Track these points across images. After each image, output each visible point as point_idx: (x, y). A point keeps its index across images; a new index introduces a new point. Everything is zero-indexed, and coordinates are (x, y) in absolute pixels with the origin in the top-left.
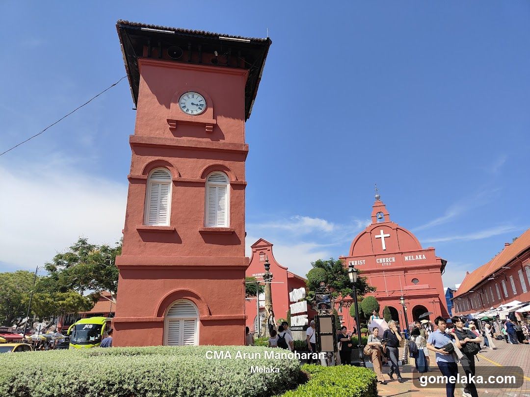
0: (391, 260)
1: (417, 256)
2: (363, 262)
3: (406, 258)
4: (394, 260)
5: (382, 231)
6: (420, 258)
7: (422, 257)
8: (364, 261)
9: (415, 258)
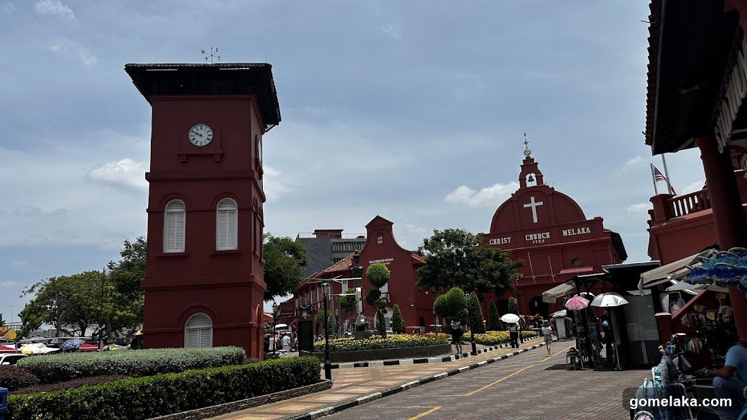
0: (545, 236)
1: (579, 229)
2: (508, 240)
3: (565, 233)
4: (548, 236)
5: (533, 199)
6: (583, 232)
7: (585, 230)
8: (509, 238)
9: (576, 231)
